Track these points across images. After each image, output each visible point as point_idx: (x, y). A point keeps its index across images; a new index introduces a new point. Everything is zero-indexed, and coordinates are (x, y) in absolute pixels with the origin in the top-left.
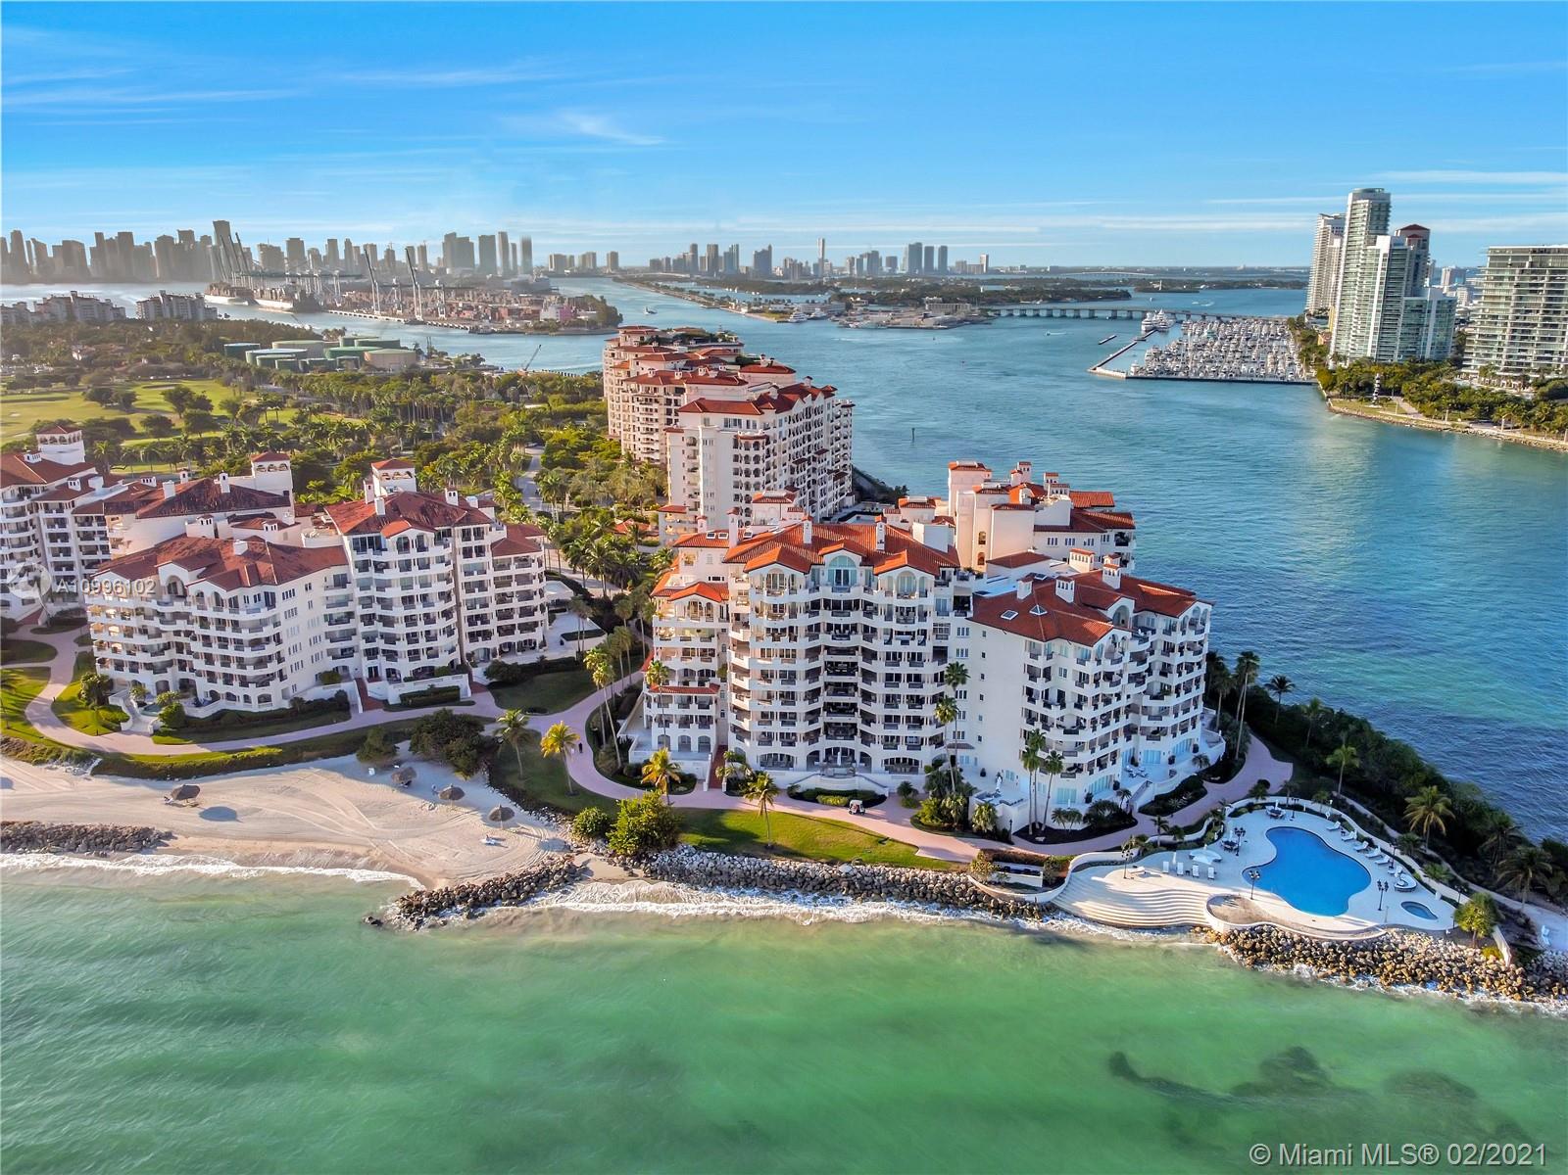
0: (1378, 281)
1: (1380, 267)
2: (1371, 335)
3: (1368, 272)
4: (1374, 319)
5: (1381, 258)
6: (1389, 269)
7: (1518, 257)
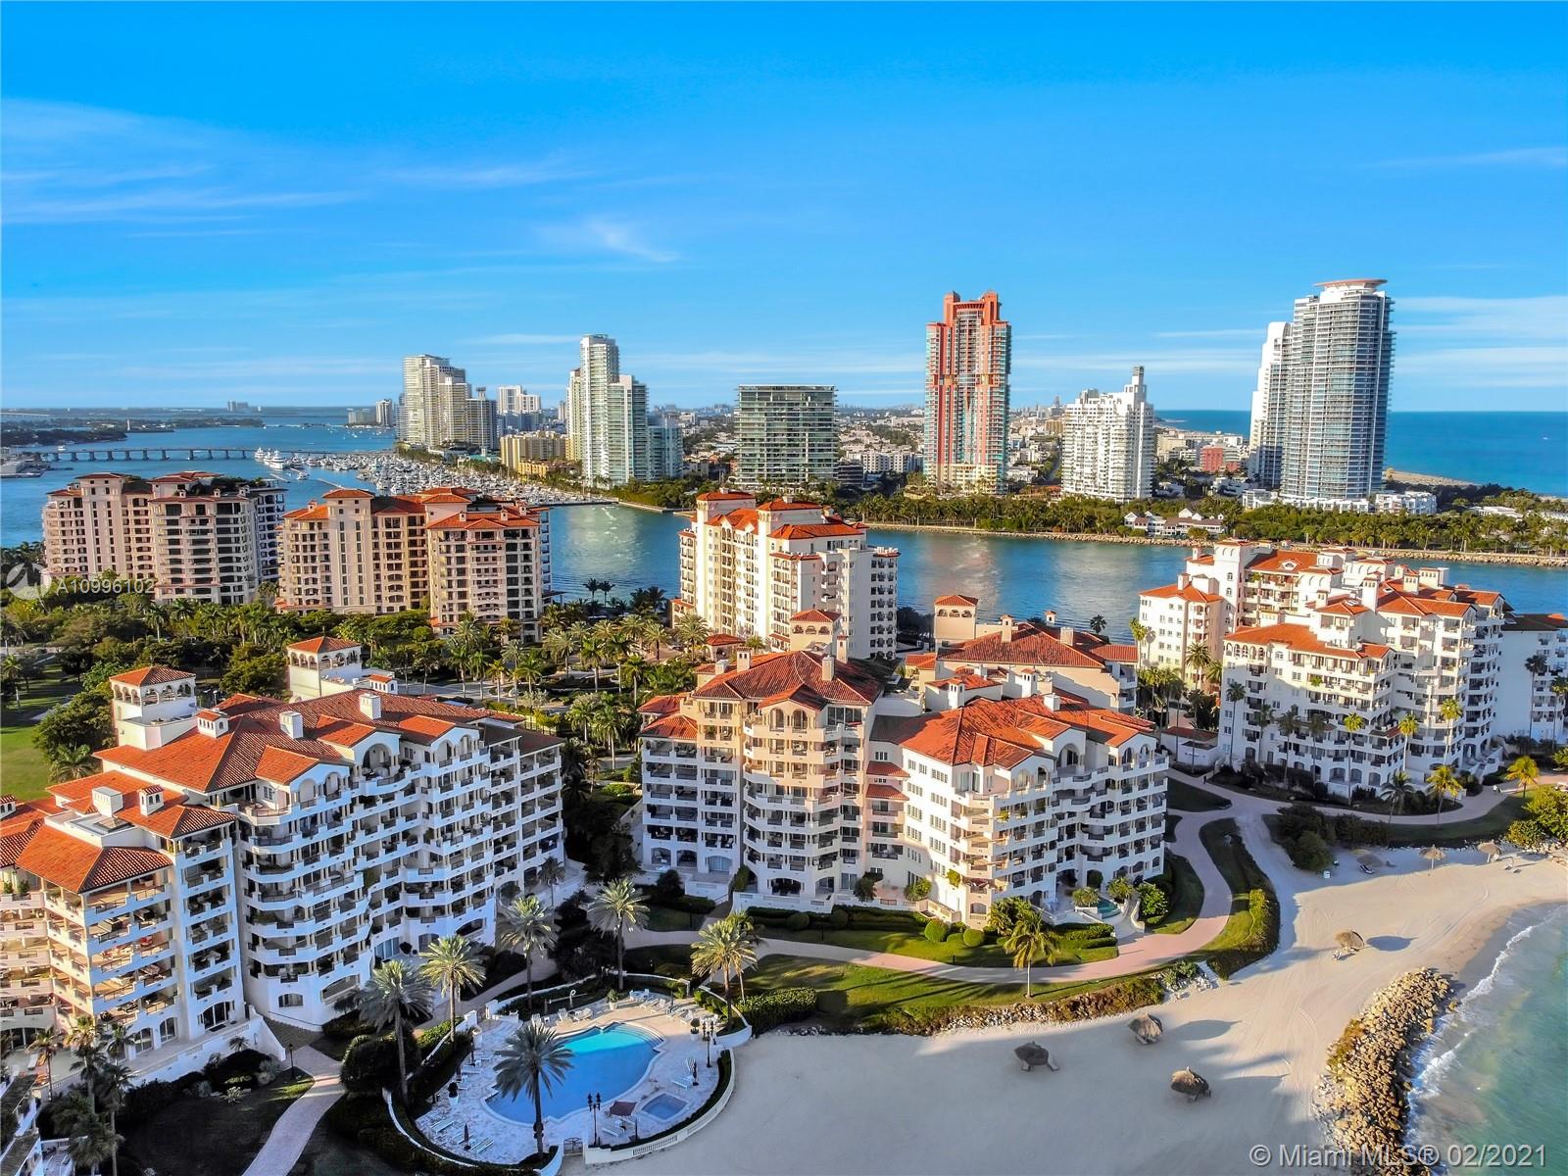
0: (626, 413)
1: (626, 401)
2: (627, 459)
3: (614, 404)
4: (627, 445)
5: (626, 393)
6: (634, 403)
7: (763, 393)
